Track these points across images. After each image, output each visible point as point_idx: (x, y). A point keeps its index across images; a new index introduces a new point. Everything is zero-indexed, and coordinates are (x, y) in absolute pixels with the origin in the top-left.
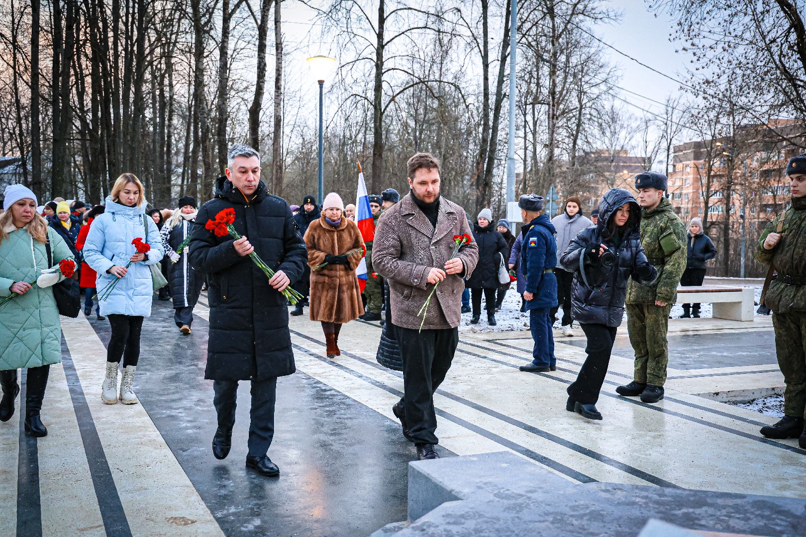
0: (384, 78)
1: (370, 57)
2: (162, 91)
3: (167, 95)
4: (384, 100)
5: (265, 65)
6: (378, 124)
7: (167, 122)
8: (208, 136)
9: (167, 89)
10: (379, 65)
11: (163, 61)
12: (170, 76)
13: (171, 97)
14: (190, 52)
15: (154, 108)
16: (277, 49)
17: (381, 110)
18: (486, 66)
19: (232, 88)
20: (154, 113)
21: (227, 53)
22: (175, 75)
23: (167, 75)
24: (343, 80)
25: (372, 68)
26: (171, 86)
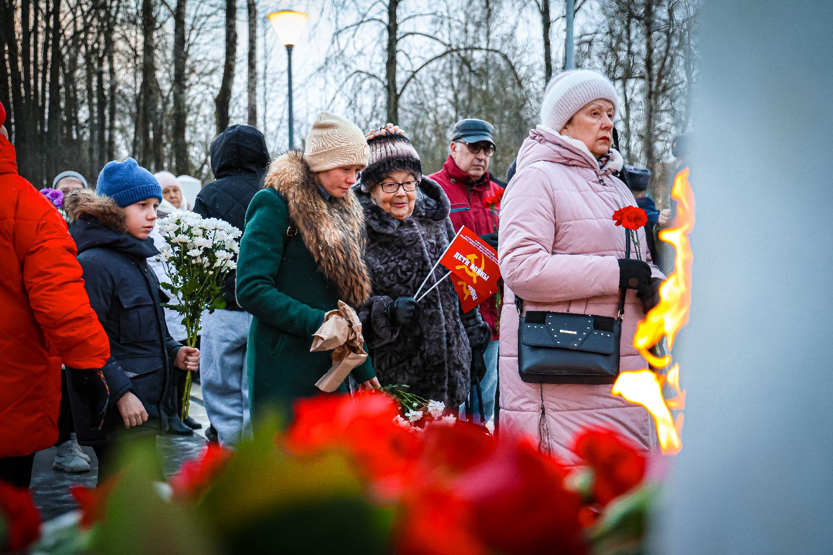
0: (399, 46)
1: (378, 17)
2: (100, 81)
3: (107, 86)
4: (400, 77)
5: (236, 36)
6: (392, 110)
7: (107, 124)
8: (161, 140)
9: (106, 77)
10: (392, 28)
11: (102, 39)
12: (111, 60)
13: (113, 88)
14: (134, 23)
15: (90, 105)
16: (250, 12)
17: (395, 90)
18: (547, 24)
19: (192, 71)
20: (91, 110)
21: (183, 23)
22: (116, 57)
23: (106, 58)
24: (342, 53)
25: (382, 33)
26: (112, 71)
